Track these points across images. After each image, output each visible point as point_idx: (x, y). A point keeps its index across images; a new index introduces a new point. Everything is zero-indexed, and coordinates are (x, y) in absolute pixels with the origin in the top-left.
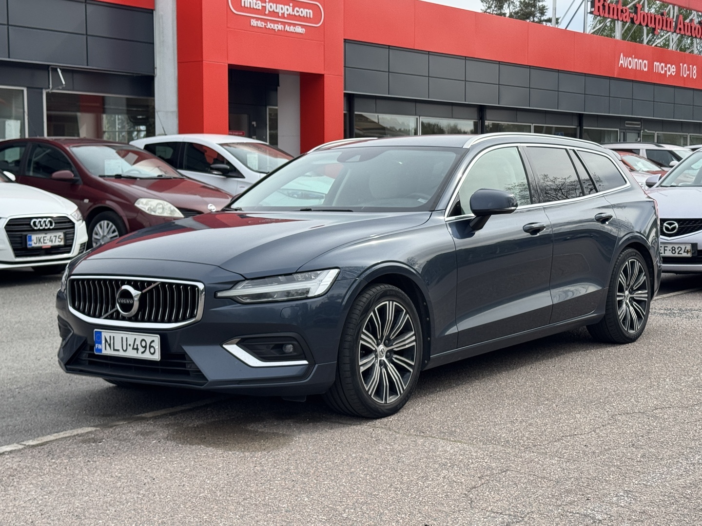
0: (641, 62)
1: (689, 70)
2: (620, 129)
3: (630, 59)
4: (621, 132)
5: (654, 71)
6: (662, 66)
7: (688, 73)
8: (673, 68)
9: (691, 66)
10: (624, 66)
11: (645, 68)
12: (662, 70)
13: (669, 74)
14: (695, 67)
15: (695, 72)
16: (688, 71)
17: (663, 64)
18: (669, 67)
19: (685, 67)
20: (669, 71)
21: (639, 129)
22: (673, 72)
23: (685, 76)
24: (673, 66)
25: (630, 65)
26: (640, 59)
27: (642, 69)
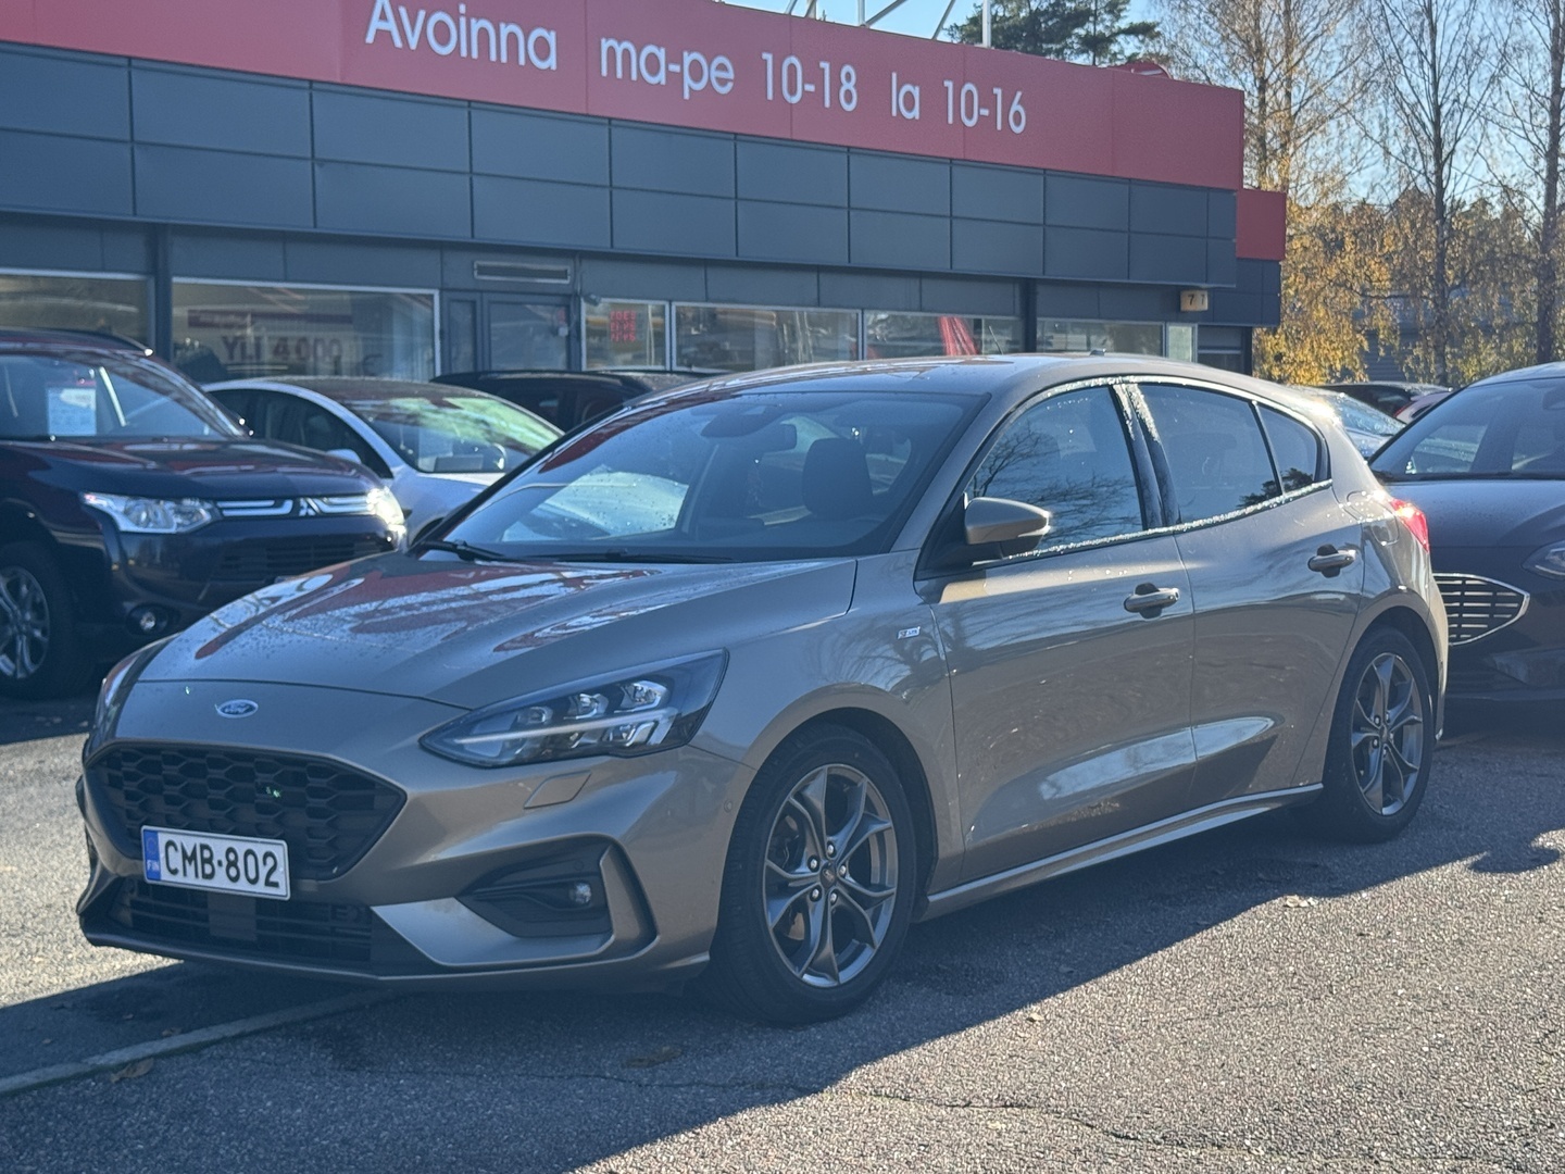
0: (512, 37)
1: (814, 75)
2: (442, 290)
3: (439, 16)
4: (454, 301)
5: (604, 72)
6: (652, 59)
7: (810, 88)
8: (722, 67)
9: (825, 65)
10: (398, 43)
11: (543, 55)
12: (654, 70)
13: (699, 86)
14: (848, 68)
15: (849, 86)
16: (805, 81)
17: (650, 49)
18: (695, 64)
19: (792, 67)
20: (697, 76)
21: (570, 292)
22: (723, 82)
23: (795, 99)
24: (721, 60)
25: (443, 40)
26: (507, 23)
27: (522, 61)
